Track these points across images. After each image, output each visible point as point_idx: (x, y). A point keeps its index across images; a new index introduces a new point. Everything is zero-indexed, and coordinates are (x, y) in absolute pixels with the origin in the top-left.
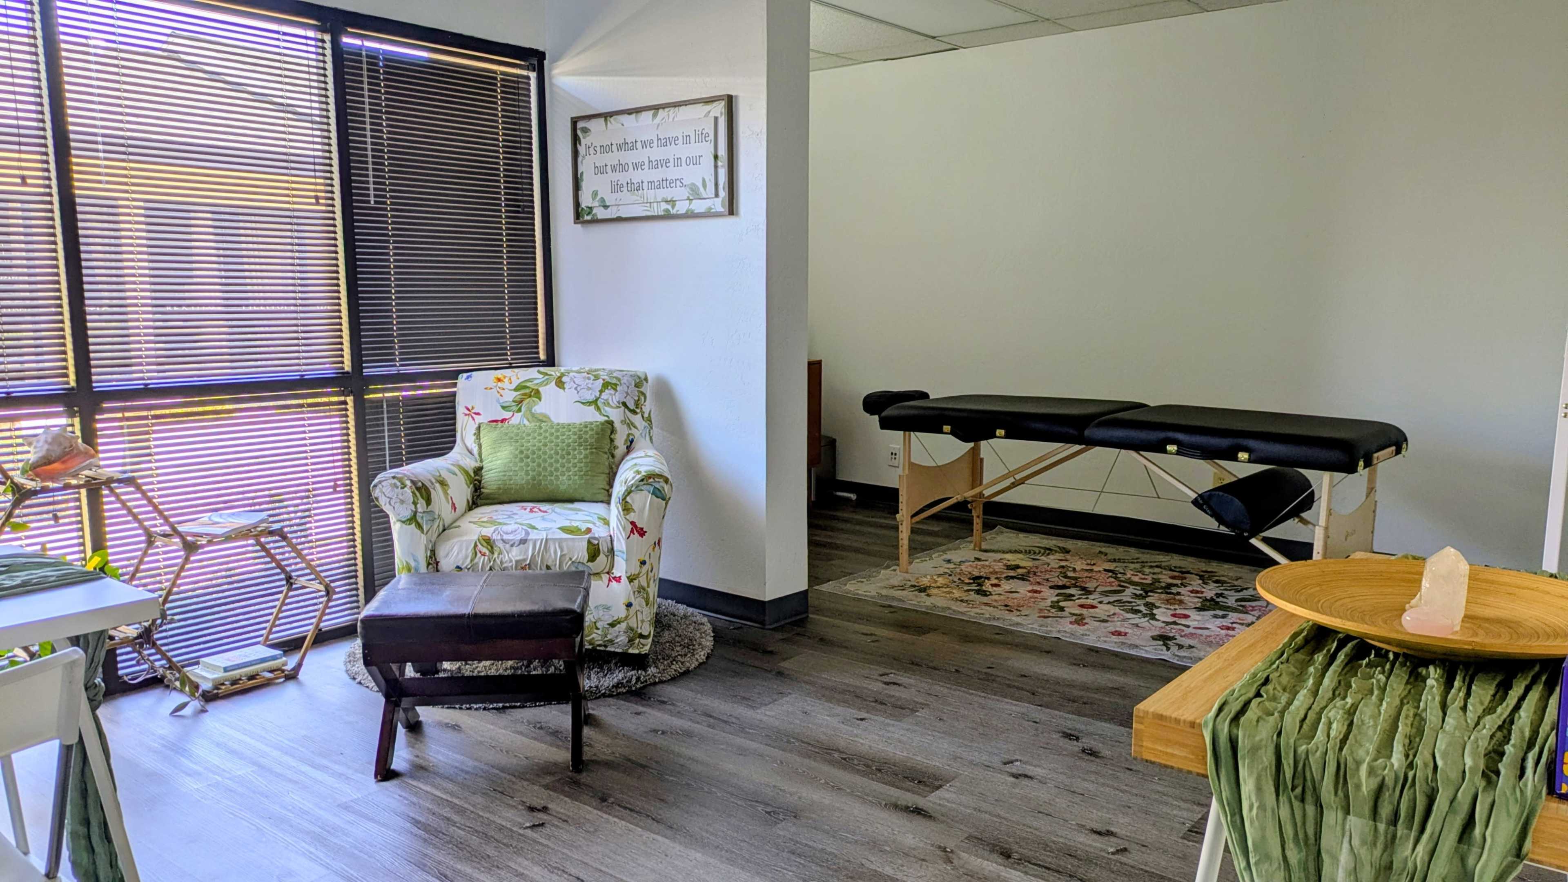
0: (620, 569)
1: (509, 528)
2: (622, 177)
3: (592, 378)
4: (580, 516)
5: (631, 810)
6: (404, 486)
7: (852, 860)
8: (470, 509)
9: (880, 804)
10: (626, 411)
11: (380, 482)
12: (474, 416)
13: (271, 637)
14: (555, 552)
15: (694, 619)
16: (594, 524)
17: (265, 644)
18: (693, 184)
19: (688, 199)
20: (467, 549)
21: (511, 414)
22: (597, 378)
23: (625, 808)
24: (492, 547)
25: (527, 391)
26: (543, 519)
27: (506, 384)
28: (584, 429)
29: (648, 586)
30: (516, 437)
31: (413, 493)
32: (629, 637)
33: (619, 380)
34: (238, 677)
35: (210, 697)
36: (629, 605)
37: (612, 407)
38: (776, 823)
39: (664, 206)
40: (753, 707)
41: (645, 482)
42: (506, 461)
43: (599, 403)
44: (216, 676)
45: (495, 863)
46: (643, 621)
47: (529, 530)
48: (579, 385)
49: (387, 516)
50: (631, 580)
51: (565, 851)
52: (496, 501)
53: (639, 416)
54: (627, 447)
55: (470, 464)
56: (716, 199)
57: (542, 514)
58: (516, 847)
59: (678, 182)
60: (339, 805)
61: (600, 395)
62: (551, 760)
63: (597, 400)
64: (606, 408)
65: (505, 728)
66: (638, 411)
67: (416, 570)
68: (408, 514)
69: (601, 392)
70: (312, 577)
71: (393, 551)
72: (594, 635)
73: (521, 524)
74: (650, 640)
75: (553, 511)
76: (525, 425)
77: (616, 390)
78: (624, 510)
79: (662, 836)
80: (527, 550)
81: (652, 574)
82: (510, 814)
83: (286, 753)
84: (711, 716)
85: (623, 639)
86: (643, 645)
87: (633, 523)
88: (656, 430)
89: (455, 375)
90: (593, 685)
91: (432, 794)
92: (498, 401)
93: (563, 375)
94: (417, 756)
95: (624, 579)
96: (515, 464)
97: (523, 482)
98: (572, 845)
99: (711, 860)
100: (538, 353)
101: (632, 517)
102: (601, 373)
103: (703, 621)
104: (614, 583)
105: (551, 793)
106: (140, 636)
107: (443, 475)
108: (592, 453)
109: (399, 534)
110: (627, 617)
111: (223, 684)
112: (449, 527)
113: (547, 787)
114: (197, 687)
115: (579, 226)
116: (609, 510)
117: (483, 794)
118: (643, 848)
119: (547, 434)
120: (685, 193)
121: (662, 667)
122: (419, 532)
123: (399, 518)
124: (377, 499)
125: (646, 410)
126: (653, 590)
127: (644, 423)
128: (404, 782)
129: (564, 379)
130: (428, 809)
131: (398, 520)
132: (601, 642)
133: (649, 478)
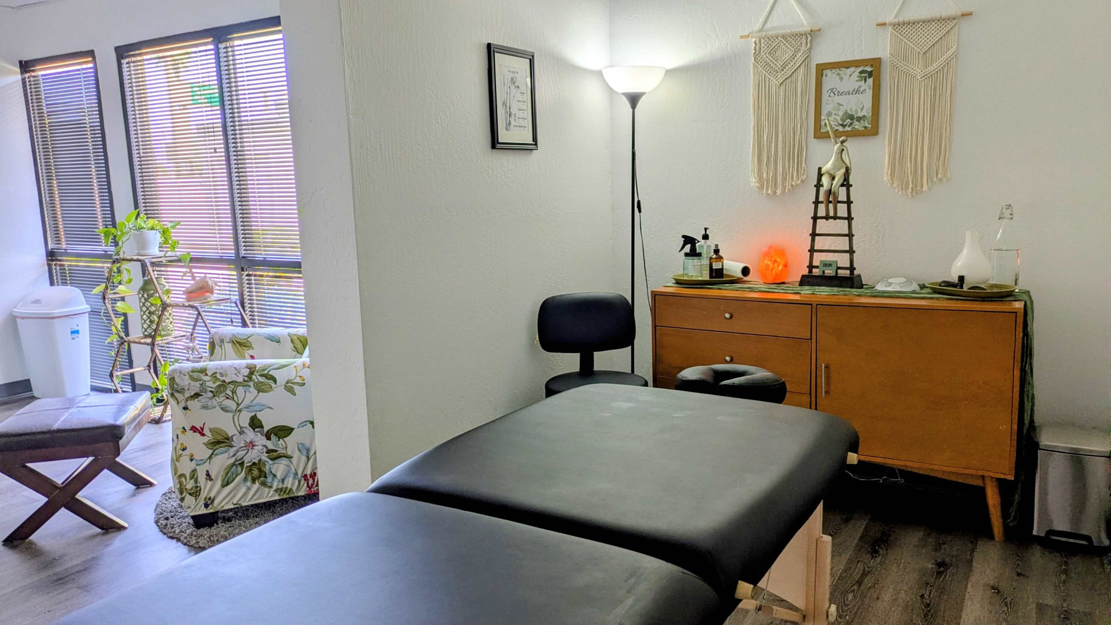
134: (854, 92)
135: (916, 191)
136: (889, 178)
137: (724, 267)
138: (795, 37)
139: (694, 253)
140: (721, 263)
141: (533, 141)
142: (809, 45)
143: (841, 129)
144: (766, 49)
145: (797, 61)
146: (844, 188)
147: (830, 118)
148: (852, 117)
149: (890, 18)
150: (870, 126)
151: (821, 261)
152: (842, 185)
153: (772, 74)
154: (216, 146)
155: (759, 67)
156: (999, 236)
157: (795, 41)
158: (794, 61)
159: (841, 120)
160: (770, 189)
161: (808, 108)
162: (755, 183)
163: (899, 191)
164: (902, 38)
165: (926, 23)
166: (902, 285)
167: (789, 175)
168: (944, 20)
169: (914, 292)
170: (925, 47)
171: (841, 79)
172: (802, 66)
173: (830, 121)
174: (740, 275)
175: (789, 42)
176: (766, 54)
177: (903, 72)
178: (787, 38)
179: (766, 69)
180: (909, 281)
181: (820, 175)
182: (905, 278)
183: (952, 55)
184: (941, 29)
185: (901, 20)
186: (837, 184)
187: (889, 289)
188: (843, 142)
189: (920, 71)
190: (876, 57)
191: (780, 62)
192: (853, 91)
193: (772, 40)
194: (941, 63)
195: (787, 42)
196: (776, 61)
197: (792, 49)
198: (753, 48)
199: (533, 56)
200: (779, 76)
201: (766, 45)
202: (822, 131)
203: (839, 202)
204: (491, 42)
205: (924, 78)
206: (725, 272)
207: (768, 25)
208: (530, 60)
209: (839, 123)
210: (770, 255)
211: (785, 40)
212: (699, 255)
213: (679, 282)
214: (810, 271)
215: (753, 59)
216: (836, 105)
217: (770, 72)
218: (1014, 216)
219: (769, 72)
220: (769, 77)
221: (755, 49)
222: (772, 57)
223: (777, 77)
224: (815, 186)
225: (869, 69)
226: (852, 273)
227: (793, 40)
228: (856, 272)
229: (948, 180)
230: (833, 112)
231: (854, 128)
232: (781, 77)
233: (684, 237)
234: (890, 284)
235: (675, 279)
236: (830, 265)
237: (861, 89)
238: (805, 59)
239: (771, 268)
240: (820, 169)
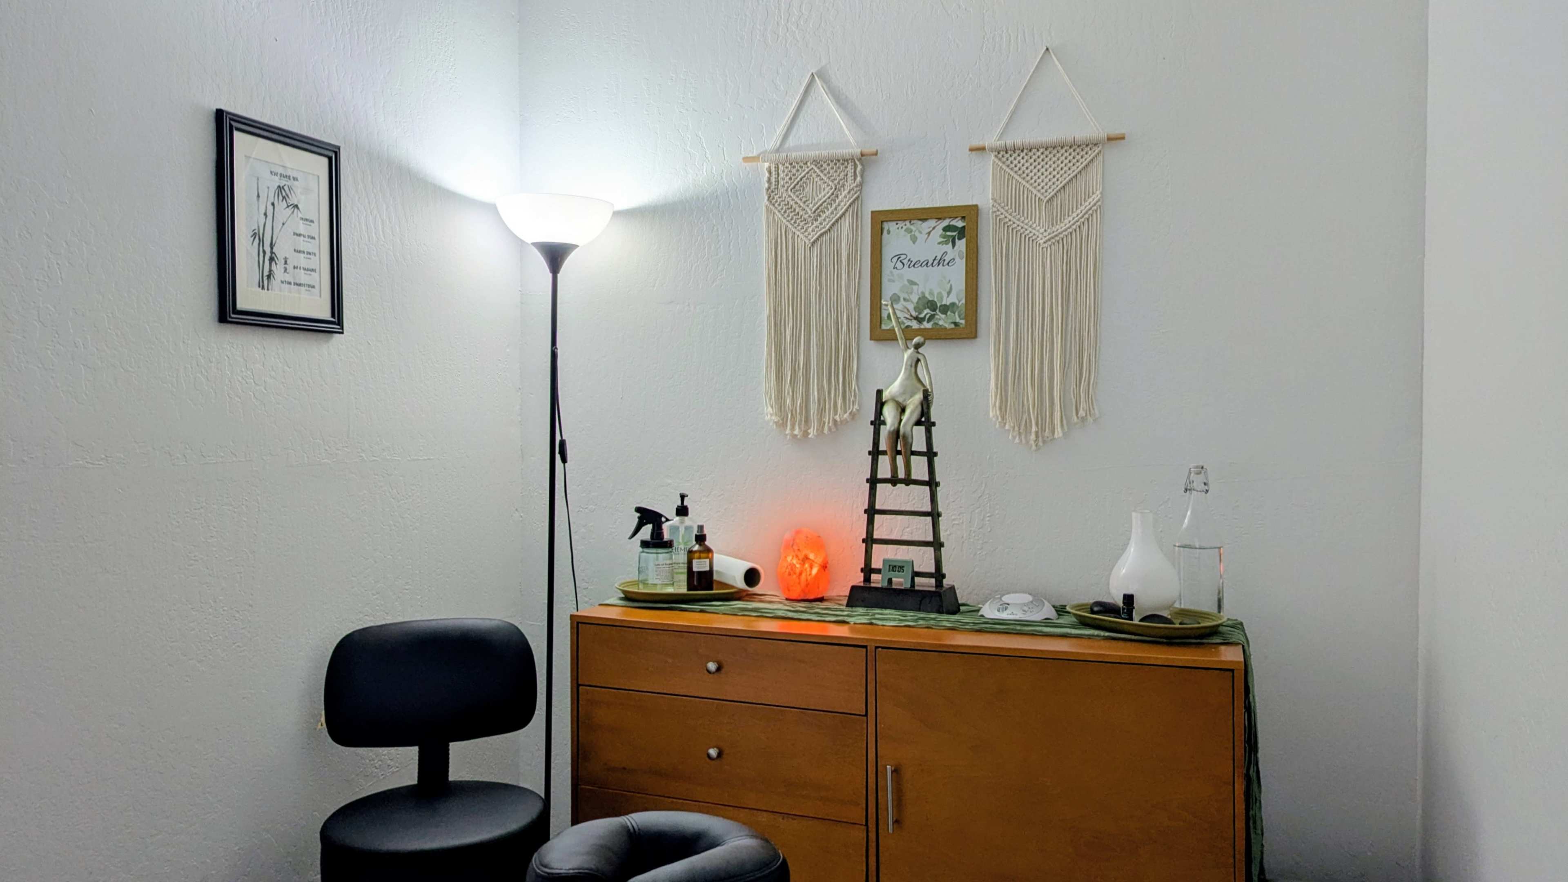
134: (936, 262)
135: (1044, 438)
136: (998, 412)
137: (715, 568)
138: (836, 164)
139: (657, 542)
140: (708, 561)
141: (333, 316)
142: (859, 179)
143: (915, 325)
144: (787, 182)
145: (839, 205)
146: (922, 429)
147: (895, 306)
148: (932, 305)
149: (991, 140)
150: (963, 322)
151: (884, 561)
152: (918, 423)
153: (799, 225)
155: (776, 212)
156: (1186, 521)
157: (836, 171)
158: (834, 206)
159: (915, 309)
160: (797, 427)
161: (858, 286)
162: (771, 415)
163: (1014, 438)
164: (1012, 173)
165: (1050, 149)
166: (1026, 608)
167: (830, 404)
168: (1079, 146)
169: (1047, 622)
170: (1049, 191)
171: (914, 239)
172: (847, 215)
173: (896, 311)
174: (741, 584)
175: (826, 172)
176: (787, 190)
177: (1015, 231)
178: (822, 166)
179: (788, 216)
180: (1038, 599)
181: (880, 404)
182: (1030, 594)
183: (1095, 204)
184: (1075, 161)
185: (1009, 142)
186: (908, 419)
187: (1004, 615)
188: (917, 346)
189: (1042, 230)
190: (970, 203)
191: (811, 206)
192: (934, 260)
193: (797, 167)
194: (1076, 219)
195: (822, 172)
196: (804, 203)
197: (830, 183)
198: (766, 179)
199: (336, 153)
200: (810, 230)
201: (787, 175)
202: (884, 327)
203: (914, 453)
204: (223, 108)
205: (1050, 243)
206: (715, 577)
207: (791, 142)
208: (330, 159)
209: (911, 316)
210: (795, 547)
211: (818, 168)
212: (668, 545)
213: (630, 598)
214: (867, 579)
215: (766, 198)
216: (906, 283)
217: (795, 222)
218: (1212, 488)
219: (792, 222)
220: (794, 230)
221: (769, 181)
222: (797, 197)
223: (806, 231)
224: (872, 423)
225: (960, 224)
226: (939, 584)
227: (832, 168)
228: (946, 582)
229: (1094, 421)
230: (902, 296)
231: (936, 324)
232: (813, 231)
233: (638, 510)
234: (1005, 606)
235: (624, 592)
236: (902, 568)
237: (947, 259)
238: (854, 202)
239: (798, 571)
240: (879, 393)
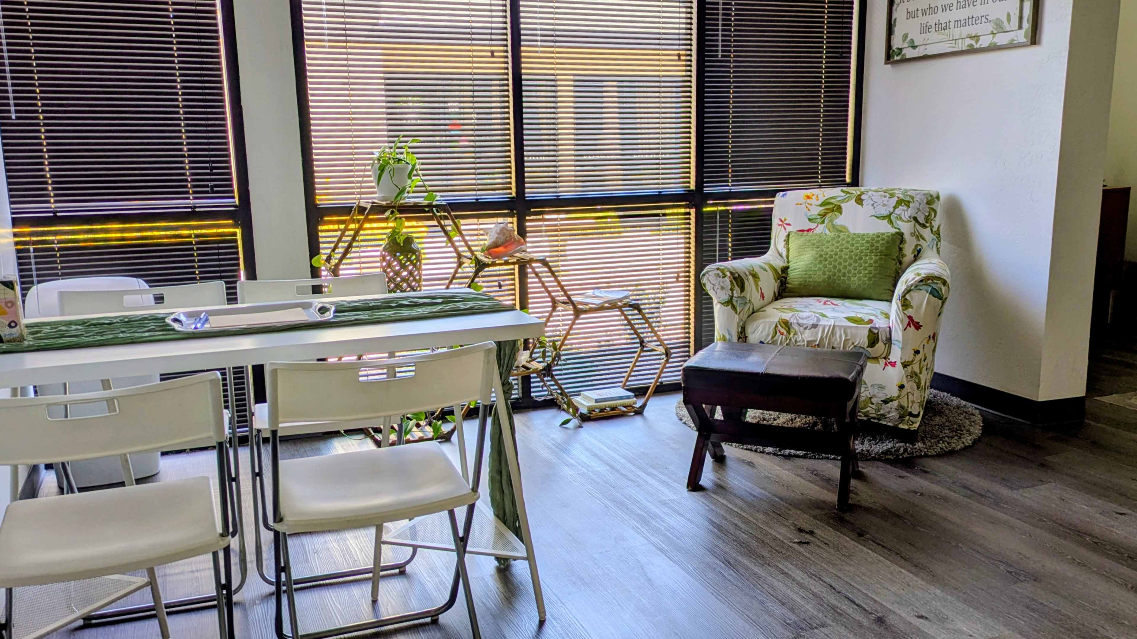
0: (896, 355)
1: (805, 315)
2: (931, 19)
3: (888, 196)
4: (866, 310)
5: (883, 547)
6: (725, 276)
7: (1086, 624)
8: (776, 299)
9: (1126, 585)
10: (916, 224)
11: (707, 272)
12: (785, 226)
13: (628, 383)
14: (841, 337)
15: (966, 410)
16: (876, 316)
17: (623, 388)
18: (998, 19)
19: (993, 33)
20: (769, 330)
21: (815, 225)
22: (892, 196)
23: (878, 544)
24: (789, 329)
25: (831, 206)
26: (834, 310)
27: (813, 201)
28: (876, 239)
29: (921, 373)
30: (817, 244)
31: (731, 281)
32: (900, 413)
33: (913, 198)
34: (604, 407)
35: (585, 418)
36: (902, 387)
37: (903, 221)
38: (1015, 583)
39: (969, 41)
40: (1011, 488)
41: (923, 283)
42: (807, 263)
43: (893, 218)
44: (590, 404)
45: (767, 562)
46: (913, 402)
47: (821, 317)
48: (875, 202)
49: (711, 299)
50: (905, 365)
51: (823, 565)
52: (797, 295)
53: (929, 229)
54: (915, 256)
55: (779, 264)
56: (1020, 31)
57: (834, 306)
58: (784, 554)
59: (983, 18)
60: (660, 502)
61: (894, 211)
62: (821, 498)
63: (891, 214)
64: (898, 222)
65: (788, 470)
66: (928, 225)
67: (730, 341)
68: (725, 297)
69: (895, 208)
70: (658, 343)
71: (714, 326)
72: (869, 409)
73: (814, 312)
74: (920, 419)
75: (843, 305)
76: (826, 234)
77: (908, 207)
78: (902, 306)
79: (908, 571)
80: (817, 334)
81: (925, 363)
82: (783, 530)
83: (630, 461)
84: (969, 489)
85: (894, 415)
86: (913, 423)
87: (910, 318)
88: (943, 244)
89: (773, 194)
90: (865, 449)
91: (727, 506)
92: (806, 215)
93: (862, 193)
94: (719, 479)
95: (899, 365)
96: (815, 265)
97: (821, 280)
98: (830, 562)
99: (949, 598)
100: (845, 177)
101: (910, 312)
102: (896, 192)
103: (974, 412)
104: (889, 367)
105: (818, 522)
106: (544, 369)
107: (756, 270)
108: (881, 259)
109: (719, 312)
110: (898, 397)
111: (594, 411)
112: (757, 311)
113: (815, 517)
114: (577, 409)
115: (889, 66)
116: (891, 306)
117: (765, 513)
118: (889, 576)
119: (844, 242)
120: (990, 27)
121: (929, 444)
122: (734, 312)
123: (719, 300)
124: (704, 285)
125: (936, 224)
126: (925, 378)
127: (932, 236)
128: (707, 494)
129: (863, 197)
130: (723, 515)
131: (719, 302)
132: (874, 415)
133: (927, 280)
154: (494, 48)
